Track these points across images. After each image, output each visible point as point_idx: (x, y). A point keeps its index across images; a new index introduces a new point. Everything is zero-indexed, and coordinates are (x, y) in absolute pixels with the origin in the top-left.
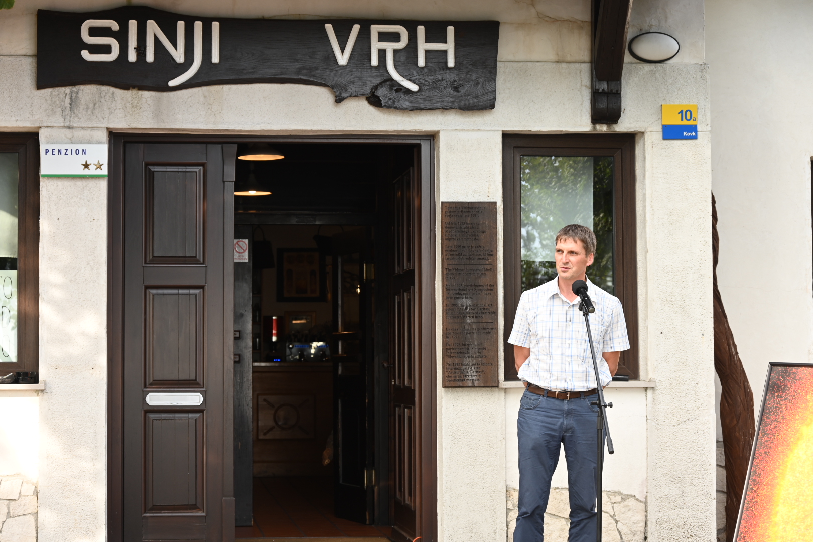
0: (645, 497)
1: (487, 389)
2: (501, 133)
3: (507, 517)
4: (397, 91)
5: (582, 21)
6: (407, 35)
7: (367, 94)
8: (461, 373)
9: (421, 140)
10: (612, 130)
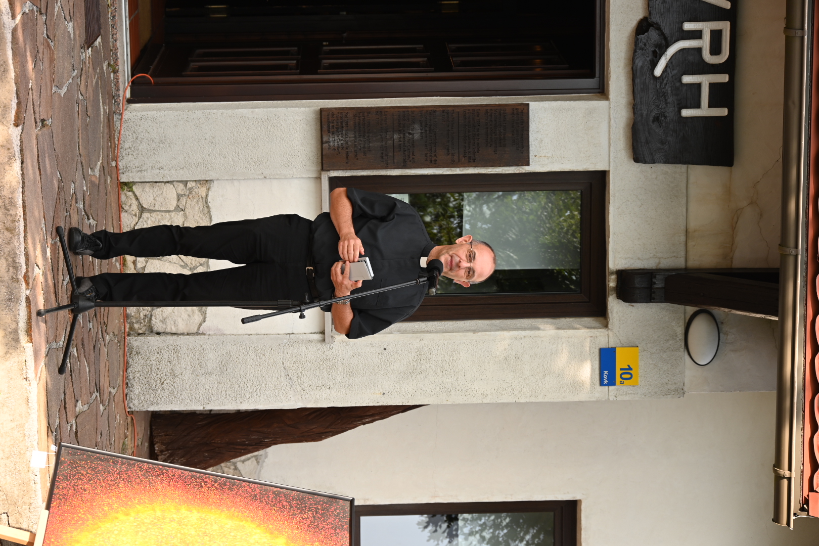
0: (204, 332)
1: (320, 158)
2: (607, 169)
3: (177, 181)
4: (654, 52)
5: (732, 258)
6: (718, 63)
7: (651, 19)
8: (337, 129)
9: (598, 78)
10: (610, 293)
